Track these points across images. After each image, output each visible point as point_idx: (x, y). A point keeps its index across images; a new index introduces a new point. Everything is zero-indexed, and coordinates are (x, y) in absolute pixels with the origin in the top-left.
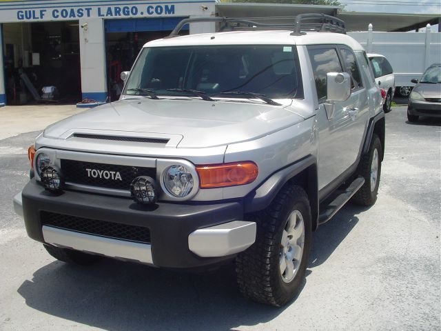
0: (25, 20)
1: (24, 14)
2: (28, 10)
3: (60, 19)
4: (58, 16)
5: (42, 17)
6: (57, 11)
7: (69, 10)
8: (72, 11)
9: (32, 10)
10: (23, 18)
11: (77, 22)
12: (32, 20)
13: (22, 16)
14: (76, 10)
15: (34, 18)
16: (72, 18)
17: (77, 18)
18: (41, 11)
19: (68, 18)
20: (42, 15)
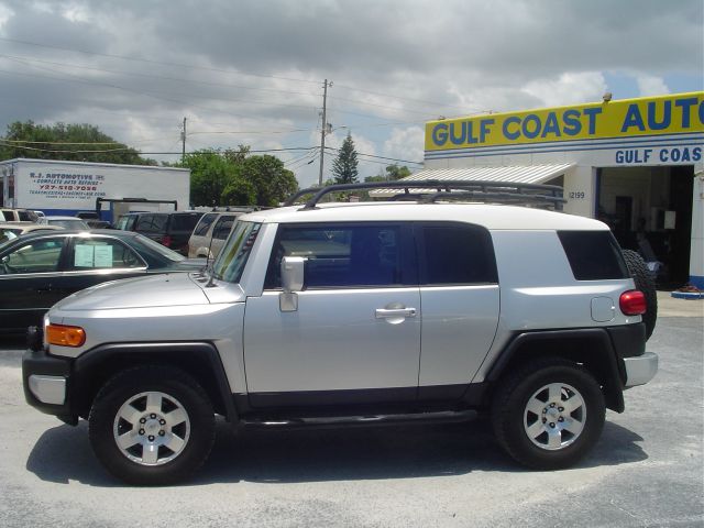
0: (625, 164)
1: (624, 155)
2: (629, 150)
3: (670, 162)
4: (666, 159)
5: (646, 161)
6: (667, 152)
7: (682, 149)
8: (686, 150)
9: (634, 150)
10: (621, 162)
11: (691, 168)
12: (633, 164)
13: (622, 158)
14: (691, 149)
15: (636, 161)
16: (686, 162)
17: (691, 162)
18: (646, 151)
19: (680, 162)
20: (646, 157)
